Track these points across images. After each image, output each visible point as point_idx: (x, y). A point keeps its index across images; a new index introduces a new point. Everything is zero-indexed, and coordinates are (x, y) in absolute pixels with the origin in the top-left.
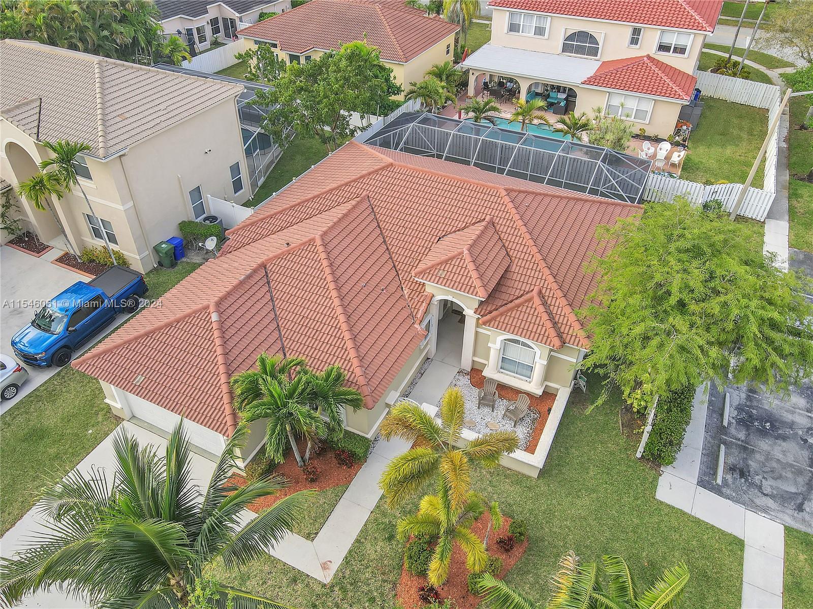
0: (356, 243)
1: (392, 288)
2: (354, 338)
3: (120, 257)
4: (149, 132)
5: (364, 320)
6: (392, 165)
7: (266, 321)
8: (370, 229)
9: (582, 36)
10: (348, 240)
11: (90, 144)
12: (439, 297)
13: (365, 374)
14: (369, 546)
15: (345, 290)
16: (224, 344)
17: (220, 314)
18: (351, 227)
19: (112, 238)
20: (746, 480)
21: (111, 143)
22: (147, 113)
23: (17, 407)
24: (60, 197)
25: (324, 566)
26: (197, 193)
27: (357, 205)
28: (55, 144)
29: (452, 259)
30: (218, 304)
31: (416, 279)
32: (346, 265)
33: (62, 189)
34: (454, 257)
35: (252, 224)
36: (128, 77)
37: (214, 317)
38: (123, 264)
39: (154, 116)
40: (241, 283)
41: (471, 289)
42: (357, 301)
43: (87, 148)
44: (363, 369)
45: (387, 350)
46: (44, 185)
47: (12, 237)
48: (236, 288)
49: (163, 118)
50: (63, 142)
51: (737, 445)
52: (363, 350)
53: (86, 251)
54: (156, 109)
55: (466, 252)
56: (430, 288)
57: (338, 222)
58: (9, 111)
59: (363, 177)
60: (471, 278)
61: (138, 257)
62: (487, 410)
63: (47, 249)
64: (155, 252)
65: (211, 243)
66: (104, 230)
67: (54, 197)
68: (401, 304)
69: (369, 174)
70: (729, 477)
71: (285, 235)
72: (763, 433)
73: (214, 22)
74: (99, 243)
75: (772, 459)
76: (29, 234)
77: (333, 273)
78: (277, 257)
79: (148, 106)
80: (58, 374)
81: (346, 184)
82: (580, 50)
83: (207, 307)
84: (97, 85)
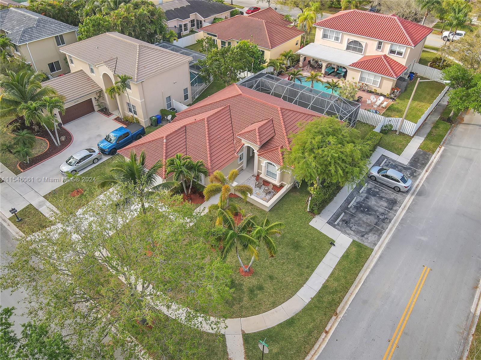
0: (220, 122)
1: (230, 140)
2: (211, 154)
3: (137, 120)
4: (153, 74)
5: (216, 149)
6: (241, 94)
7: (183, 145)
8: (227, 118)
9: (356, 42)
10: (217, 121)
11: (132, 77)
12: (246, 145)
13: (211, 166)
15: (211, 138)
16: (166, 150)
17: (167, 140)
18: (220, 116)
19: (135, 113)
20: (347, 225)
21: (139, 77)
22: (153, 66)
23: (97, 166)
24: (119, 95)
26: (169, 99)
27: (224, 108)
28: (120, 76)
29: (252, 131)
30: (167, 137)
31: (238, 137)
32: (214, 129)
33: (121, 92)
34: (252, 130)
35: (185, 112)
36: (149, 52)
37: (165, 141)
38: (138, 122)
39: (156, 68)
40: (176, 131)
41: (255, 142)
42: (215, 142)
43: (131, 78)
44: (212, 164)
45: (222, 160)
46: (114, 90)
47: (100, 109)
48: (174, 132)
49: (159, 69)
50: (123, 75)
51: (350, 214)
52: (213, 158)
53: (125, 117)
54: (157, 65)
55: (257, 129)
56: (243, 141)
57: (215, 114)
58: (106, 62)
59: (229, 98)
60: (256, 138)
61: (144, 121)
62: (258, 189)
63: (111, 115)
64: (150, 120)
65: (169, 117)
66: (133, 109)
67: (117, 95)
68: (232, 145)
69: (232, 97)
70: (341, 223)
71: (195, 117)
72: (363, 212)
73: (192, 21)
74: (131, 114)
75: (361, 220)
76: (106, 108)
77: (208, 131)
78: (191, 124)
79: (154, 64)
80: (111, 158)
81: (222, 100)
82: (355, 49)
83: (163, 137)
84: (137, 54)
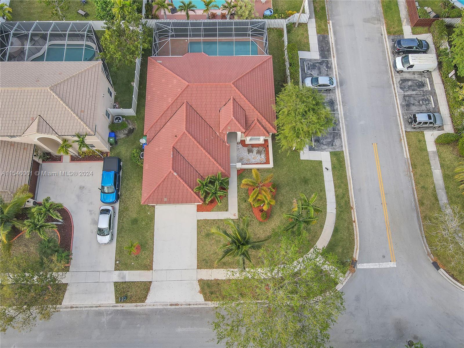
1: (214, 135)
2: (215, 160)
3: (98, 151)
5: (214, 152)
6: (188, 85)
8: (196, 116)
10: (193, 126)
14: (242, 206)
15: (203, 145)
16: (183, 180)
18: (191, 120)
20: (319, 143)
21: (91, 127)
22: (87, 104)
25: (235, 215)
27: (186, 108)
30: (173, 169)
37: (175, 174)
39: (90, 103)
40: (173, 158)
41: (240, 130)
44: (222, 168)
45: (224, 158)
47: (42, 158)
48: (173, 161)
53: (81, 153)
54: (87, 99)
55: (233, 118)
57: (186, 120)
60: (238, 126)
63: (62, 158)
68: (219, 139)
69: (182, 92)
76: (47, 154)
77: (197, 142)
78: (176, 143)
79: (84, 99)
